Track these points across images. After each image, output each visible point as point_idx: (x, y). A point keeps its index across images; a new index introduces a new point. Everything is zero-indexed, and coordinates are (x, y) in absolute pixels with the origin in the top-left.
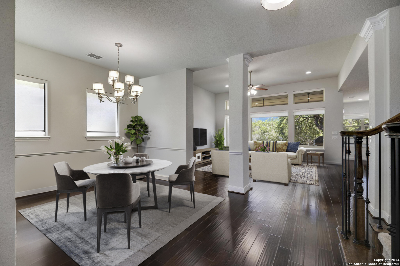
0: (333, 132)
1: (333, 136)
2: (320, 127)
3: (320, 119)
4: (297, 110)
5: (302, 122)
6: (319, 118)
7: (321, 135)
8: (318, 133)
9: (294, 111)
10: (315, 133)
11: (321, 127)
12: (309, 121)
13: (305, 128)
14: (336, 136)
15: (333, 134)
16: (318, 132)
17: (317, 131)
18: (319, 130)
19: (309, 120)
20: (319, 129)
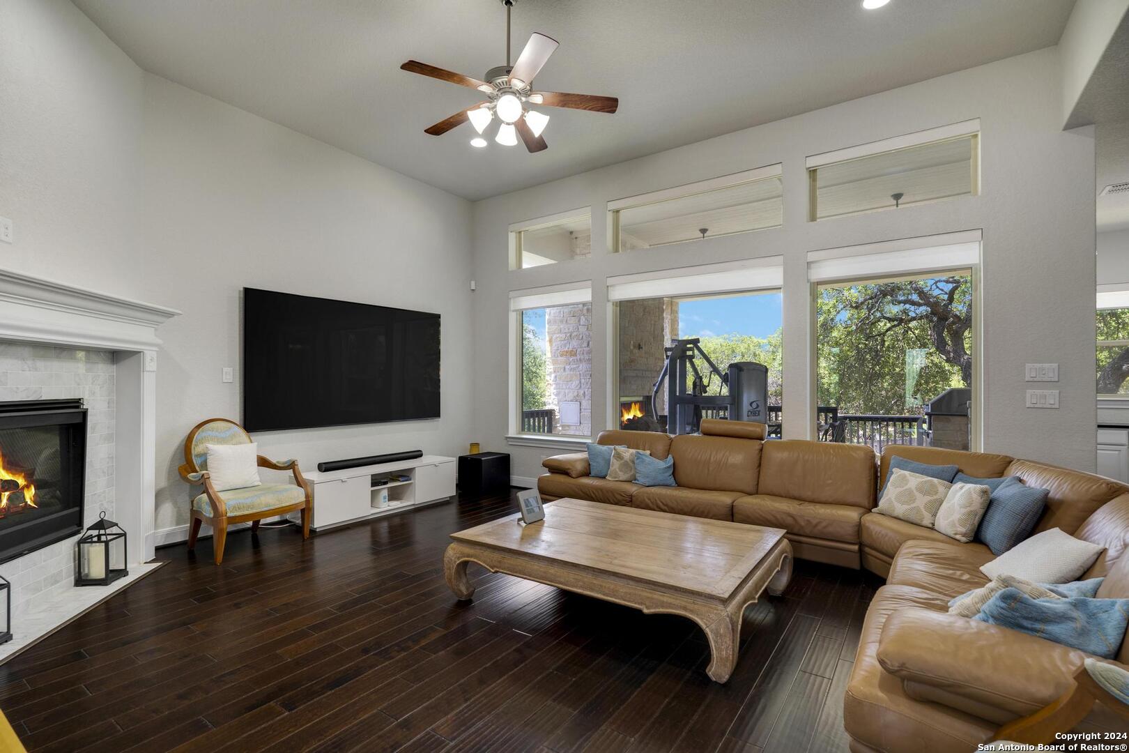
0: (1028, 366)
1: (1029, 392)
2: (952, 355)
3: (953, 323)
4: (822, 254)
5: (884, 334)
6: (947, 320)
7: (956, 382)
8: (945, 377)
9: (811, 257)
10: (935, 377)
11: (955, 352)
12: (911, 334)
13: (898, 358)
14: (1046, 392)
15: (1027, 379)
16: (944, 371)
17: (940, 367)
18: (947, 367)
19: (910, 329)
20: (948, 361)
